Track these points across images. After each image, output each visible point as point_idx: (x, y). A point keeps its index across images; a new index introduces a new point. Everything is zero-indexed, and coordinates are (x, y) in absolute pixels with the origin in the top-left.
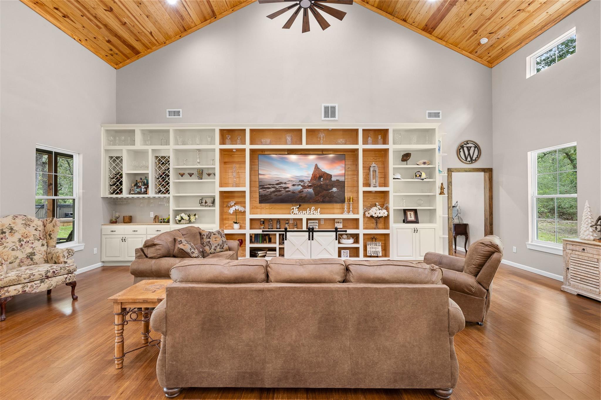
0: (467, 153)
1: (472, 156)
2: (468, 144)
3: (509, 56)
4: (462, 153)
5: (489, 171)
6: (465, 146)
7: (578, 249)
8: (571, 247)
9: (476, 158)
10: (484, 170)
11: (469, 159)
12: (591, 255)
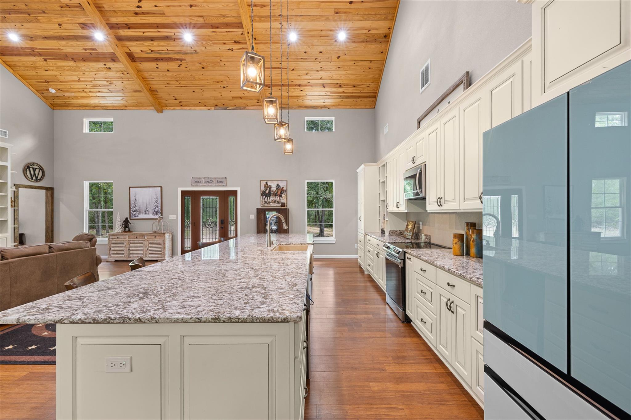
0: (32, 173)
1: (37, 175)
2: (34, 165)
3: (69, 110)
4: (28, 173)
5: (50, 190)
6: (31, 166)
7: (115, 237)
8: (112, 237)
9: (40, 178)
10: (47, 189)
11: (34, 178)
12: (121, 240)
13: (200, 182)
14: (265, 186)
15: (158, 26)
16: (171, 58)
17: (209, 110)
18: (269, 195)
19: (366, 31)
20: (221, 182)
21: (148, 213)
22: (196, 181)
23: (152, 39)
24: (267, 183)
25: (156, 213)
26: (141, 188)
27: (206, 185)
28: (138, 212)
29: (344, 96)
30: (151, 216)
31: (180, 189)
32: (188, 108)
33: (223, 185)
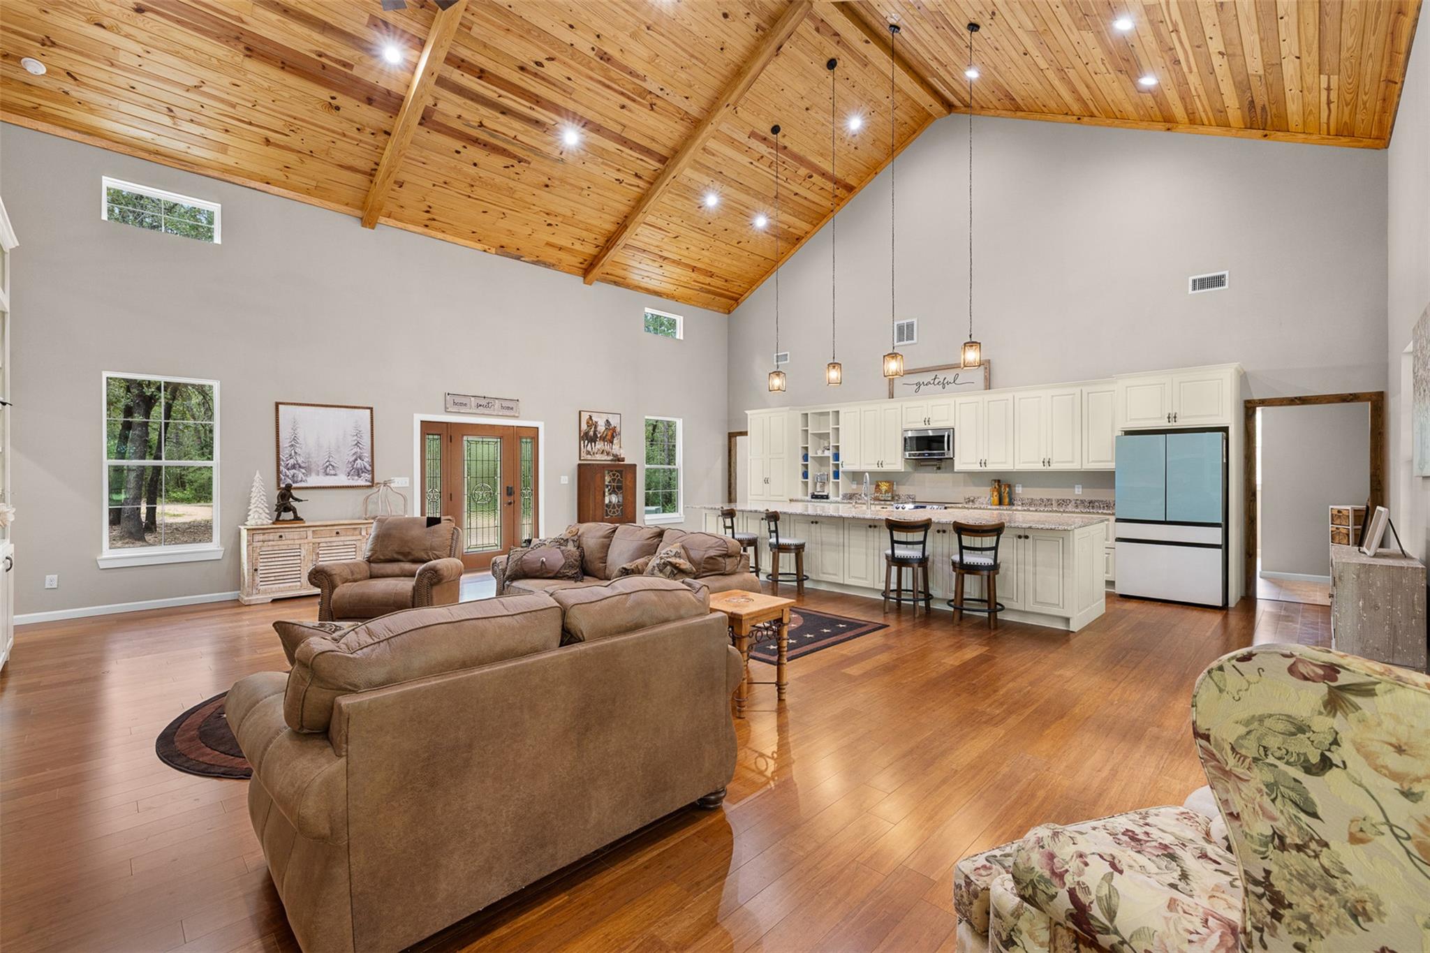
7: (271, 538)
8: (261, 538)
12: (292, 542)
13: (465, 405)
14: (588, 423)
15: (537, 100)
16: (505, 150)
17: (485, 251)
18: (593, 440)
19: (786, 227)
20: (508, 408)
21: (332, 472)
22: (456, 401)
23: (505, 111)
24: (591, 417)
25: (359, 473)
26: (313, 408)
27: (478, 411)
28: (304, 471)
29: (706, 289)
30: (342, 480)
31: (418, 418)
32: (440, 235)
33: (512, 414)
